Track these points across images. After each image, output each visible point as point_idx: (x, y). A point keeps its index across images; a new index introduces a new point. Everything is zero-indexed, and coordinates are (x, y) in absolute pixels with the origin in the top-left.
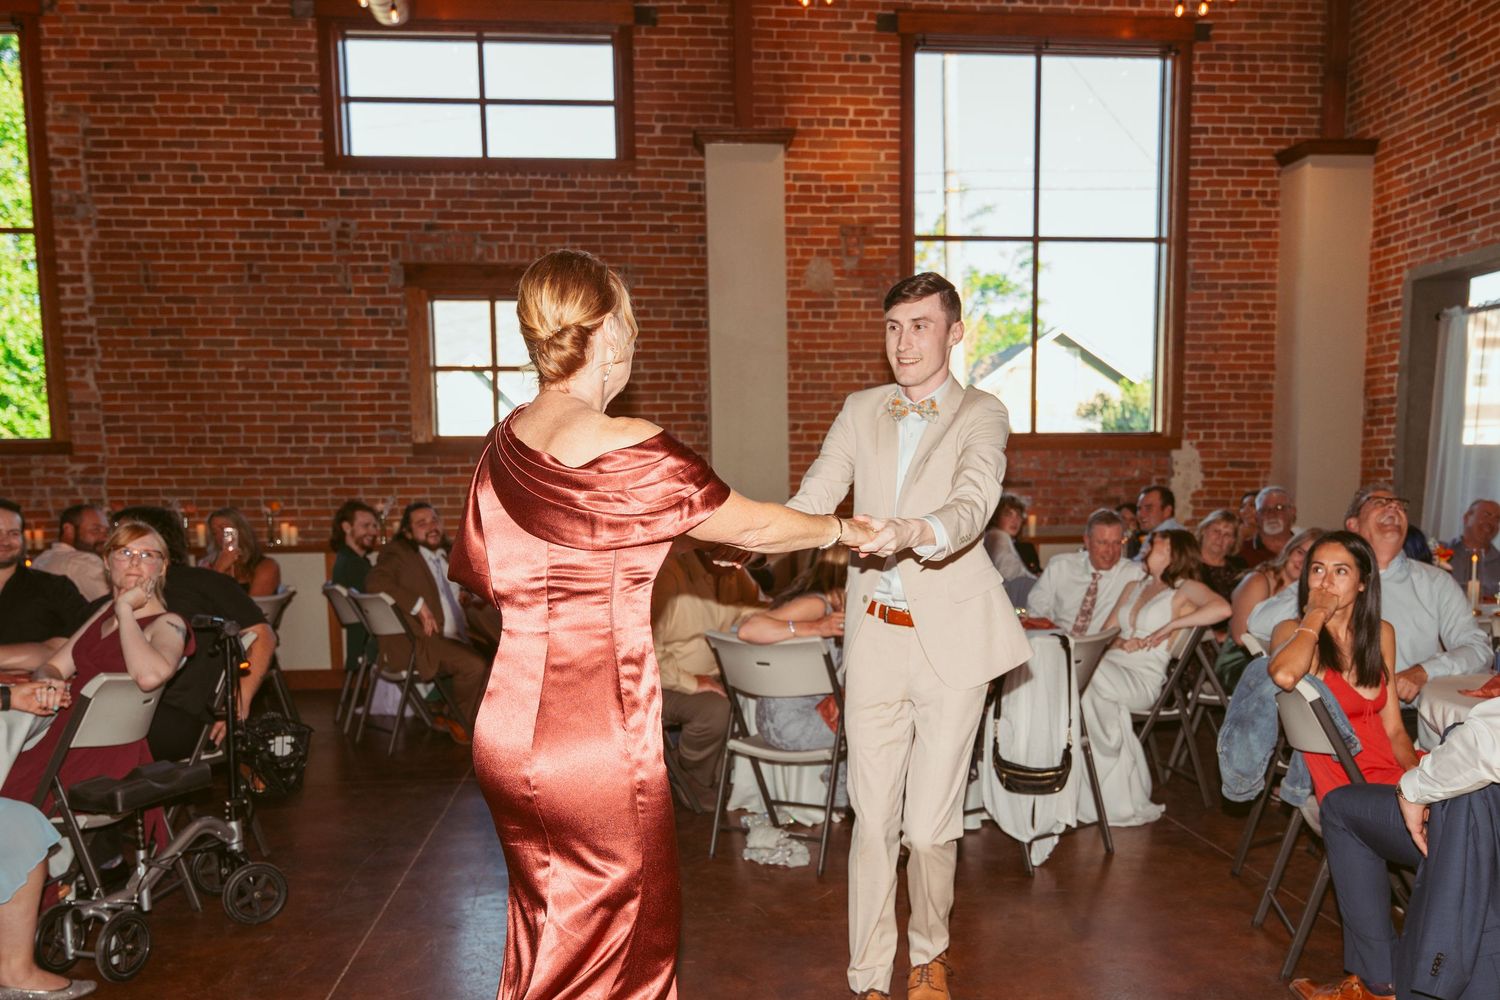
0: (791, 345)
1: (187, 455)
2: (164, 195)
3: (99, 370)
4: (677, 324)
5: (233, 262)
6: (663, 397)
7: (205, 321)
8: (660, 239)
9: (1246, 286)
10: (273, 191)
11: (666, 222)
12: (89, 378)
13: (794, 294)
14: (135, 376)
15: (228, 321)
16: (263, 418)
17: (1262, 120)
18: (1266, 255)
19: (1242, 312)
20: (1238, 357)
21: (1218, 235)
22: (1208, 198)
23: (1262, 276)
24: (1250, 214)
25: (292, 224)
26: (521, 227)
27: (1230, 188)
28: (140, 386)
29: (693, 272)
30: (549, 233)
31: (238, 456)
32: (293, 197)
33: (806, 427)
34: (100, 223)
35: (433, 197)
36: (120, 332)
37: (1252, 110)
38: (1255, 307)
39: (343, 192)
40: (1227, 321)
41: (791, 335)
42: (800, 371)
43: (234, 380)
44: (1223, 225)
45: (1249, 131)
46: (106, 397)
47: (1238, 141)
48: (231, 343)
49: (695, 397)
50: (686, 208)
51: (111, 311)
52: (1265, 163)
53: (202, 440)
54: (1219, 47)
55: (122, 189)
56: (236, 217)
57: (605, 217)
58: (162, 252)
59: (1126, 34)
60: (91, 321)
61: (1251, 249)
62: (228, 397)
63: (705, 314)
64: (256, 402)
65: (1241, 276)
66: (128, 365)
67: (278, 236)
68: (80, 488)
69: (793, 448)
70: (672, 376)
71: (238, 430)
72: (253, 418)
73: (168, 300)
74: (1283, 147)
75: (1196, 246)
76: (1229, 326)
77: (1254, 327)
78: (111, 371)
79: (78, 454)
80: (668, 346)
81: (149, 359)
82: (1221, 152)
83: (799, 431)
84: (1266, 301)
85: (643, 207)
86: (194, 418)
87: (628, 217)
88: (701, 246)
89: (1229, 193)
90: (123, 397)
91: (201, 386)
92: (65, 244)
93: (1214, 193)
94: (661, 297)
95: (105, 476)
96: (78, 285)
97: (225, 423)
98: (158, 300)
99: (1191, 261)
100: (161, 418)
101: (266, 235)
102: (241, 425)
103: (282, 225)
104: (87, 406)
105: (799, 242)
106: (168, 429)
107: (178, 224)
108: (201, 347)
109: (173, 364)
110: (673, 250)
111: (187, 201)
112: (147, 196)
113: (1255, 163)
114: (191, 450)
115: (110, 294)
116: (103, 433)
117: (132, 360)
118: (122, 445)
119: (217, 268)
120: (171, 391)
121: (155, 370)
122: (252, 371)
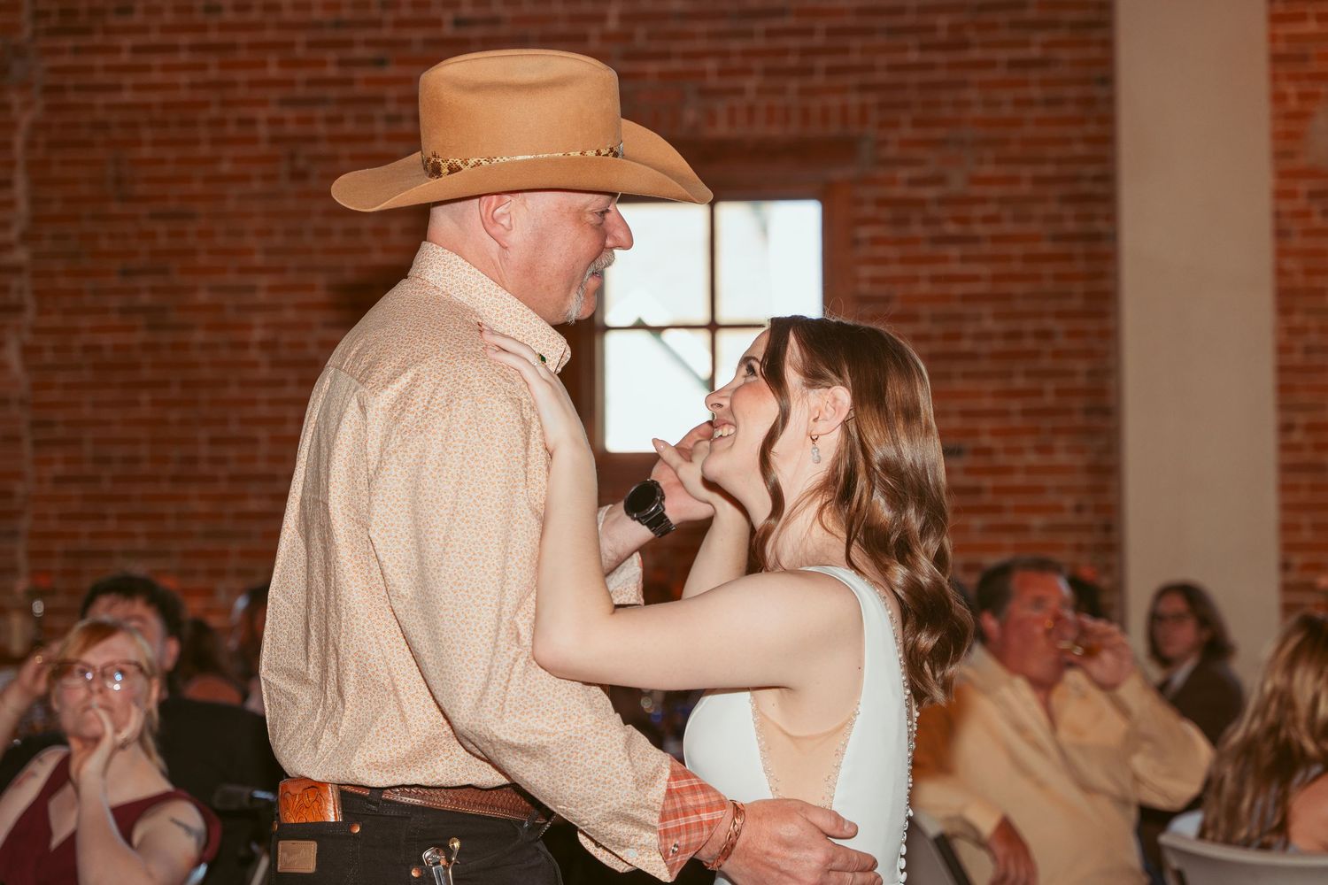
0: (1280, 272)
1: (166, 488)
2: (155, 38)
3: (27, 337)
4: (1057, 238)
5: (263, 148)
6: (1028, 374)
8: (1025, 83)
10: (338, 24)
11: (1035, 52)
12: (12, 355)
13: (1282, 174)
14: (87, 349)
15: (250, 252)
25: (368, 81)
26: (769, 72)
29: (1089, 140)
30: (819, 80)
32: (371, 34)
33: (1311, 428)
34: (49, 90)
35: (612, 25)
36: (68, 274)
39: (459, 23)
41: (1281, 253)
42: (1297, 319)
43: (254, 354)
46: (36, 387)
48: (252, 289)
49: (1091, 373)
50: (1075, 26)
51: (59, 237)
53: (192, 460)
55: (87, 31)
56: (273, 72)
57: (923, 48)
58: (147, 134)
60: (21, 255)
63: (1112, 217)
66: (77, 331)
67: (344, 102)
69: (1286, 469)
70: (1045, 335)
71: (254, 441)
73: (154, 216)
78: (48, 341)
80: (1037, 277)
81: (114, 319)
83: (1297, 437)
85: (993, 26)
86: (184, 422)
87: (964, 45)
88: (1099, 92)
90: (67, 387)
91: (197, 365)
94: (1025, 189)
95: (25, 524)
97: (234, 429)
98: (131, 218)
101: (322, 101)
102: (262, 433)
103: (349, 82)
105: (1294, 78)
107: (175, 86)
108: (203, 297)
109: (154, 327)
110: (1050, 102)
111: (193, 48)
112: (127, 41)
114: (175, 479)
115: (56, 208)
116: (27, 449)
117: (85, 322)
118: (59, 469)
119: (236, 160)
120: (147, 374)
121: (121, 338)
122: (286, 337)
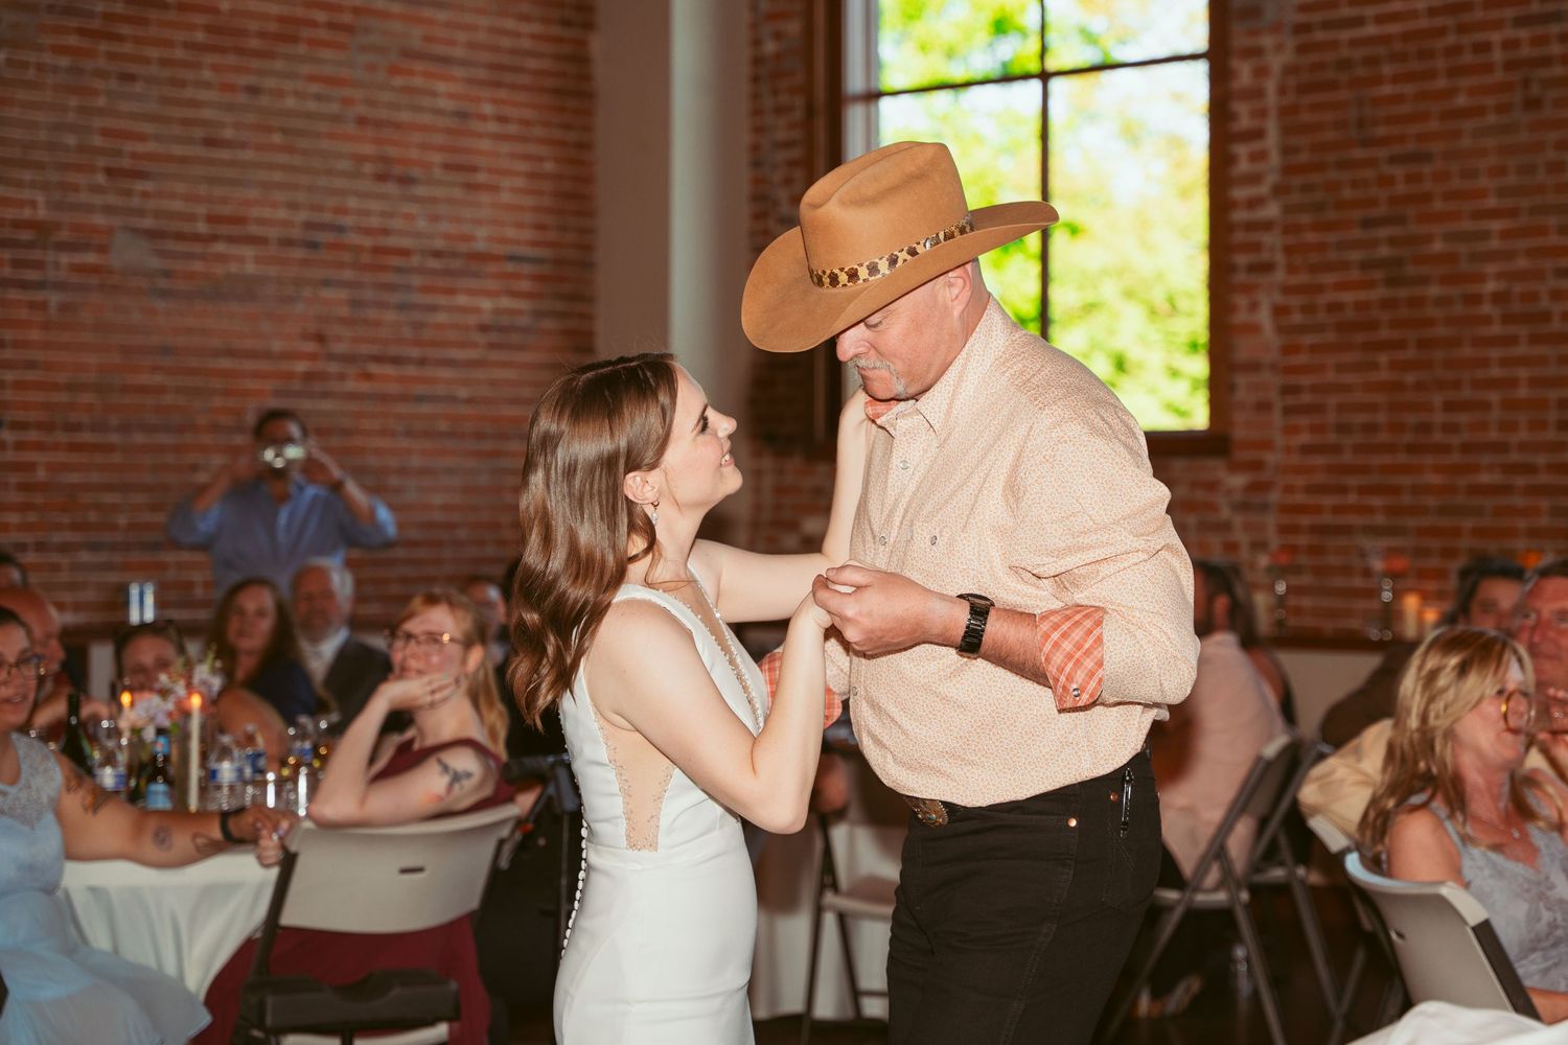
1: (1402, 458)
3: (1279, 298)
5: (1498, 76)
7: (1449, 196)
12: (1264, 317)
14: (1331, 308)
15: (1484, 193)
16: (1534, 382)
28: (1341, 327)
31: (1486, 459)
34: (1298, 29)
36: (1317, 227)
43: (1487, 308)
46: (1288, 350)
48: (1485, 235)
51: (1307, 188)
53: (1425, 428)
58: (1387, 70)
60: (1272, 211)
62: (1479, 342)
64: (1522, 350)
66: (1319, 289)
68: (1238, 520)
71: (1485, 406)
72: (1512, 383)
73: (1393, 160)
78: (1295, 301)
79: (1242, 455)
81: (1355, 275)
86: (1419, 386)
90: (1314, 349)
91: (1430, 323)
92: (1244, 73)
95: (1274, 496)
96: (1256, 146)
97: (1467, 393)
98: (1372, 163)
100: (1370, 387)
102: (1494, 397)
104: (1253, 367)
106: (1373, 408)
108: (1438, 246)
109: (1392, 282)
115: (1304, 157)
116: (1277, 417)
117: (1329, 278)
118: (1305, 438)
119: (1472, 92)
120: (1385, 334)
121: (1362, 295)
122: (1518, 288)
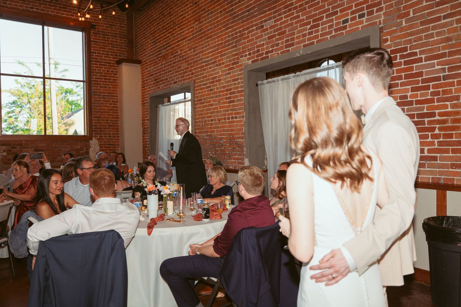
9: (109, 96)
17: (111, 52)
18: (114, 88)
19: (109, 103)
20: (108, 115)
21: (100, 81)
22: (97, 71)
23: (114, 93)
24: (109, 77)
27: (103, 69)
37: (108, 49)
38: (112, 101)
40: (105, 105)
44: (102, 79)
45: (108, 55)
47: (105, 57)
52: (113, 63)
54: (98, 31)
59: (72, 24)
61: (110, 86)
65: (108, 93)
74: (117, 60)
75: (93, 84)
76: (105, 106)
77: (112, 107)
82: (100, 59)
84: (115, 100)
89: (103, 70)
93: (98, 70)
99: (93, 88)
113: (110, 63)
